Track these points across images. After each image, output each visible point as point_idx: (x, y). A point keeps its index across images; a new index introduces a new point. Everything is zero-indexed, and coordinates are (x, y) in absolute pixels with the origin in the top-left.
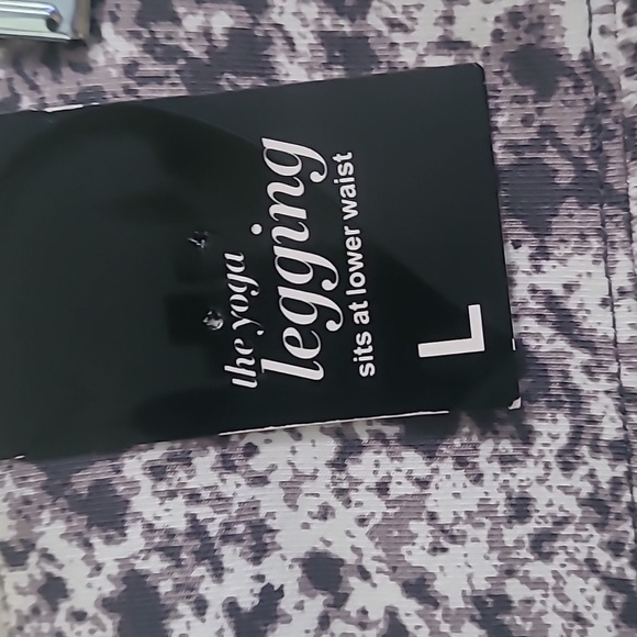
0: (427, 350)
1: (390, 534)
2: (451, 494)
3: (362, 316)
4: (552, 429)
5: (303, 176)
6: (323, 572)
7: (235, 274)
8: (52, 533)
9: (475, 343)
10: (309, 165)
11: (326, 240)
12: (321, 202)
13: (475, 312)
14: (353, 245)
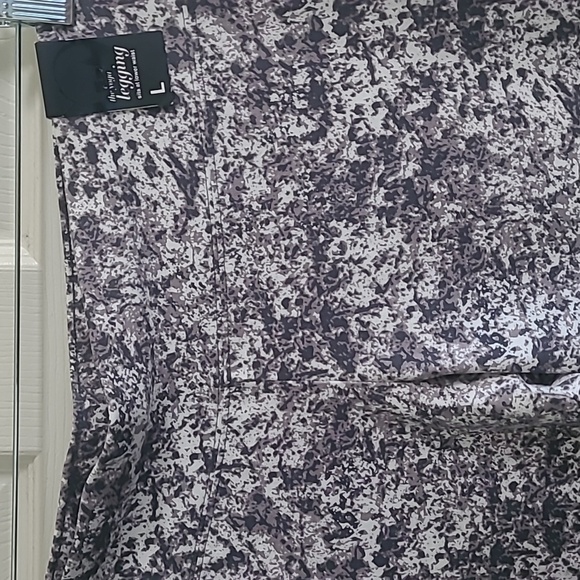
0: (152, 92)
1: (146, 135)
2: (160, 125)
3: (138, 86)
4: (181, 111)
5: (124, 55)
6: (132, 144)
7: (110, 76)
8: (71, 134)
9: (163, 90)
10: (125, 53)
11: (129, 68)
12: (128, 61)
13: (162, 84)
14: (136, 70)
